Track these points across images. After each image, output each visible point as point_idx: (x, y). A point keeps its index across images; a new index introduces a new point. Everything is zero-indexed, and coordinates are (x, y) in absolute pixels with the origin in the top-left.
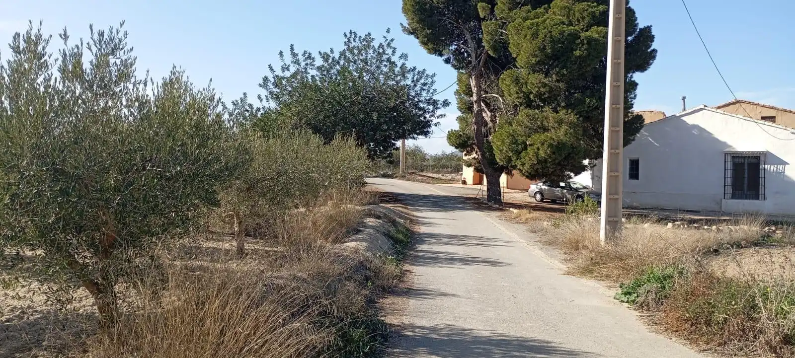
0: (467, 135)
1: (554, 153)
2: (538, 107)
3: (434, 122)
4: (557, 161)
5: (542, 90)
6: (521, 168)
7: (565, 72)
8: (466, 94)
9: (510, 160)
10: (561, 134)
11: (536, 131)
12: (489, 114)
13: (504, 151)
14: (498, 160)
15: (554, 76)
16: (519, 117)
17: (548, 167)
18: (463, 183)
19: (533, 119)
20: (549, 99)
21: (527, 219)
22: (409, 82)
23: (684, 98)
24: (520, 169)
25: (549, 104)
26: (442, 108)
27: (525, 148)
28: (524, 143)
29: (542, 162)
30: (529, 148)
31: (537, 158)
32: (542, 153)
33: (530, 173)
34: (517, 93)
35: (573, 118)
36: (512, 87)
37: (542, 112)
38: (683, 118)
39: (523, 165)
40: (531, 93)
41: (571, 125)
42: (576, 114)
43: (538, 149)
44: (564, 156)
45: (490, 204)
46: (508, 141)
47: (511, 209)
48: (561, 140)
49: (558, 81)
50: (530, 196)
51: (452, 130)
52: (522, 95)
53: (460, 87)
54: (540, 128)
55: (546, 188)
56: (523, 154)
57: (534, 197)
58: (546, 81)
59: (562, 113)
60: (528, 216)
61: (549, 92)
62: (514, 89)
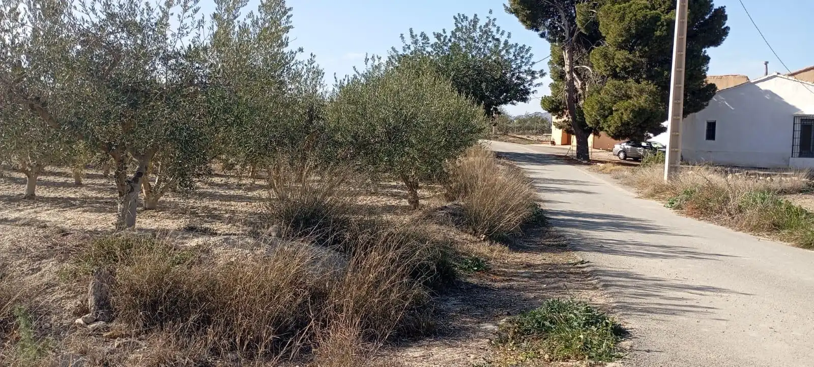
0: (559, 100)
1: (635, 117)
2: (623, 78)
3: (531, 91)
4: (638, 124)
5: (627, 64)
6: (608, 130)
7: (647, 50)
8: (559, 64)
9: (598, 123)
10: (642, 101)
11: (621, 99)
12: (580, 82)
13: (593, 116)
14: (588, 123)
15: (637, 52)
16: (607, 87)
17: (630, 129)
18: (552, 144)
19: (618, 88)
20: (633, 71)
21: (611, 170)
22: (511, 56)
23: (766, 63)
24: (606, 131)
25: (632, 76)
26: (540, 78)
27: (611, 113)
28: (610, 108)
29: (625, 124)
30: (614, 113)
31: (621, 121)
32: (625, 117)
33: (615, 134)
34: (605, 66)
35: (652, 87)
36: (601, 61)
37: (626, 82)
38: (758, 85)
39: (609, 127)
40: (617, 66)
41: (651, 93)
42: (655, 85)
43: (622, 114)
44: (643, 119)
45: (579, 160)
46: (596, 107)
47: (598, 164)
48: (642, 106)
49: (641, 57)
50: (614, 155)
51: (545, 96)
52: (609, 68)
53: (554, 58)
54: (624, 96)
55: (629, 147)
56: (609, 118)
57: (618, 155)
58: (630, 56)
59: (644, 83)
60: (612, 168)
61: (633, 66)
62: (602, 63)
